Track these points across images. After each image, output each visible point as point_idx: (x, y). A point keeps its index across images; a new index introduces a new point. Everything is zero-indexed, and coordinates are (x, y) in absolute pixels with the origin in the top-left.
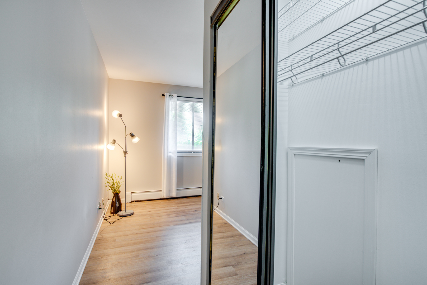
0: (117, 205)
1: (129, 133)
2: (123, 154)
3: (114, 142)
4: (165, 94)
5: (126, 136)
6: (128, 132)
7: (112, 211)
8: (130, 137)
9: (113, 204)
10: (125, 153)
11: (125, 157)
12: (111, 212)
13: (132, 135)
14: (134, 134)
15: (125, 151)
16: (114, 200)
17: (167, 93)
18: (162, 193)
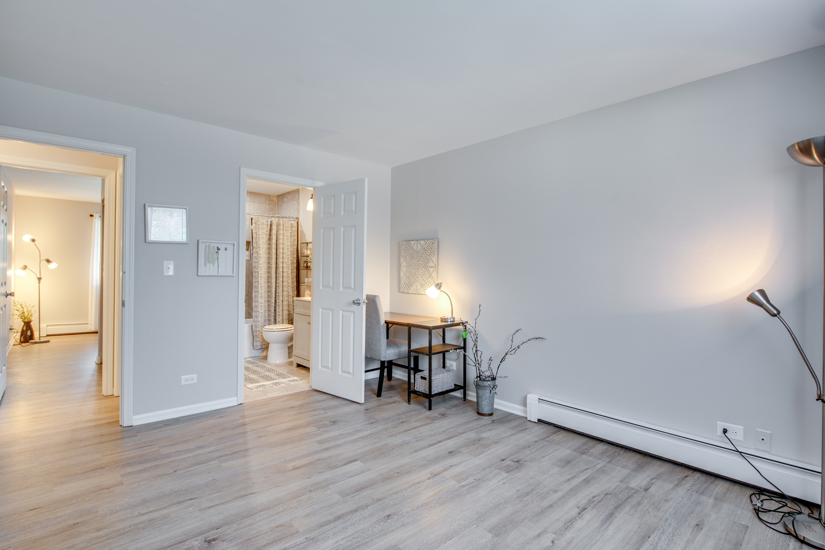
0: (29, 333)
1: (45, 259)
2: (37, 281)
3: (25, 267)
4: (94, 215)
5: (40, 261)
6: (44, 257)
7: (22, 340)
8: (46, 262)
9: (23, 333)
10: (40, 279)
11: (39, 283)
12: (20, 340)
13: (48, 261)
14: (50, 260)
15: (39, 277)
16: (25, 328)
17: (97, 213)
18: (89, 326)
